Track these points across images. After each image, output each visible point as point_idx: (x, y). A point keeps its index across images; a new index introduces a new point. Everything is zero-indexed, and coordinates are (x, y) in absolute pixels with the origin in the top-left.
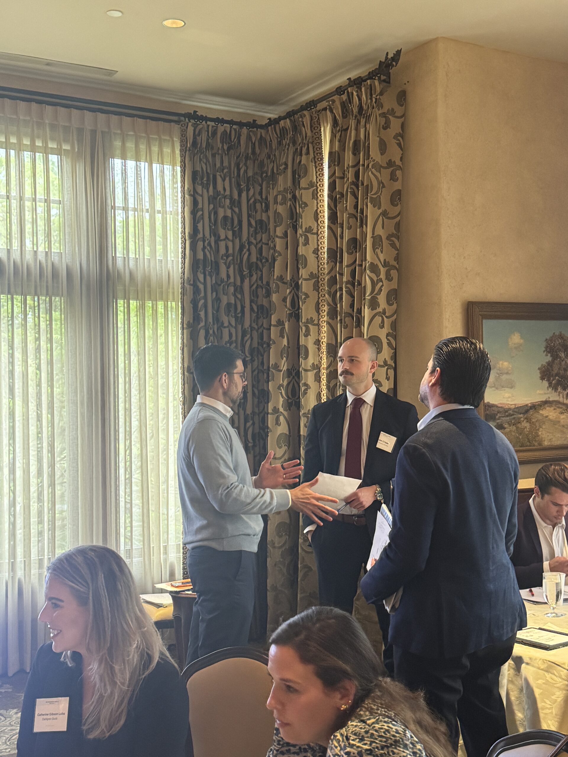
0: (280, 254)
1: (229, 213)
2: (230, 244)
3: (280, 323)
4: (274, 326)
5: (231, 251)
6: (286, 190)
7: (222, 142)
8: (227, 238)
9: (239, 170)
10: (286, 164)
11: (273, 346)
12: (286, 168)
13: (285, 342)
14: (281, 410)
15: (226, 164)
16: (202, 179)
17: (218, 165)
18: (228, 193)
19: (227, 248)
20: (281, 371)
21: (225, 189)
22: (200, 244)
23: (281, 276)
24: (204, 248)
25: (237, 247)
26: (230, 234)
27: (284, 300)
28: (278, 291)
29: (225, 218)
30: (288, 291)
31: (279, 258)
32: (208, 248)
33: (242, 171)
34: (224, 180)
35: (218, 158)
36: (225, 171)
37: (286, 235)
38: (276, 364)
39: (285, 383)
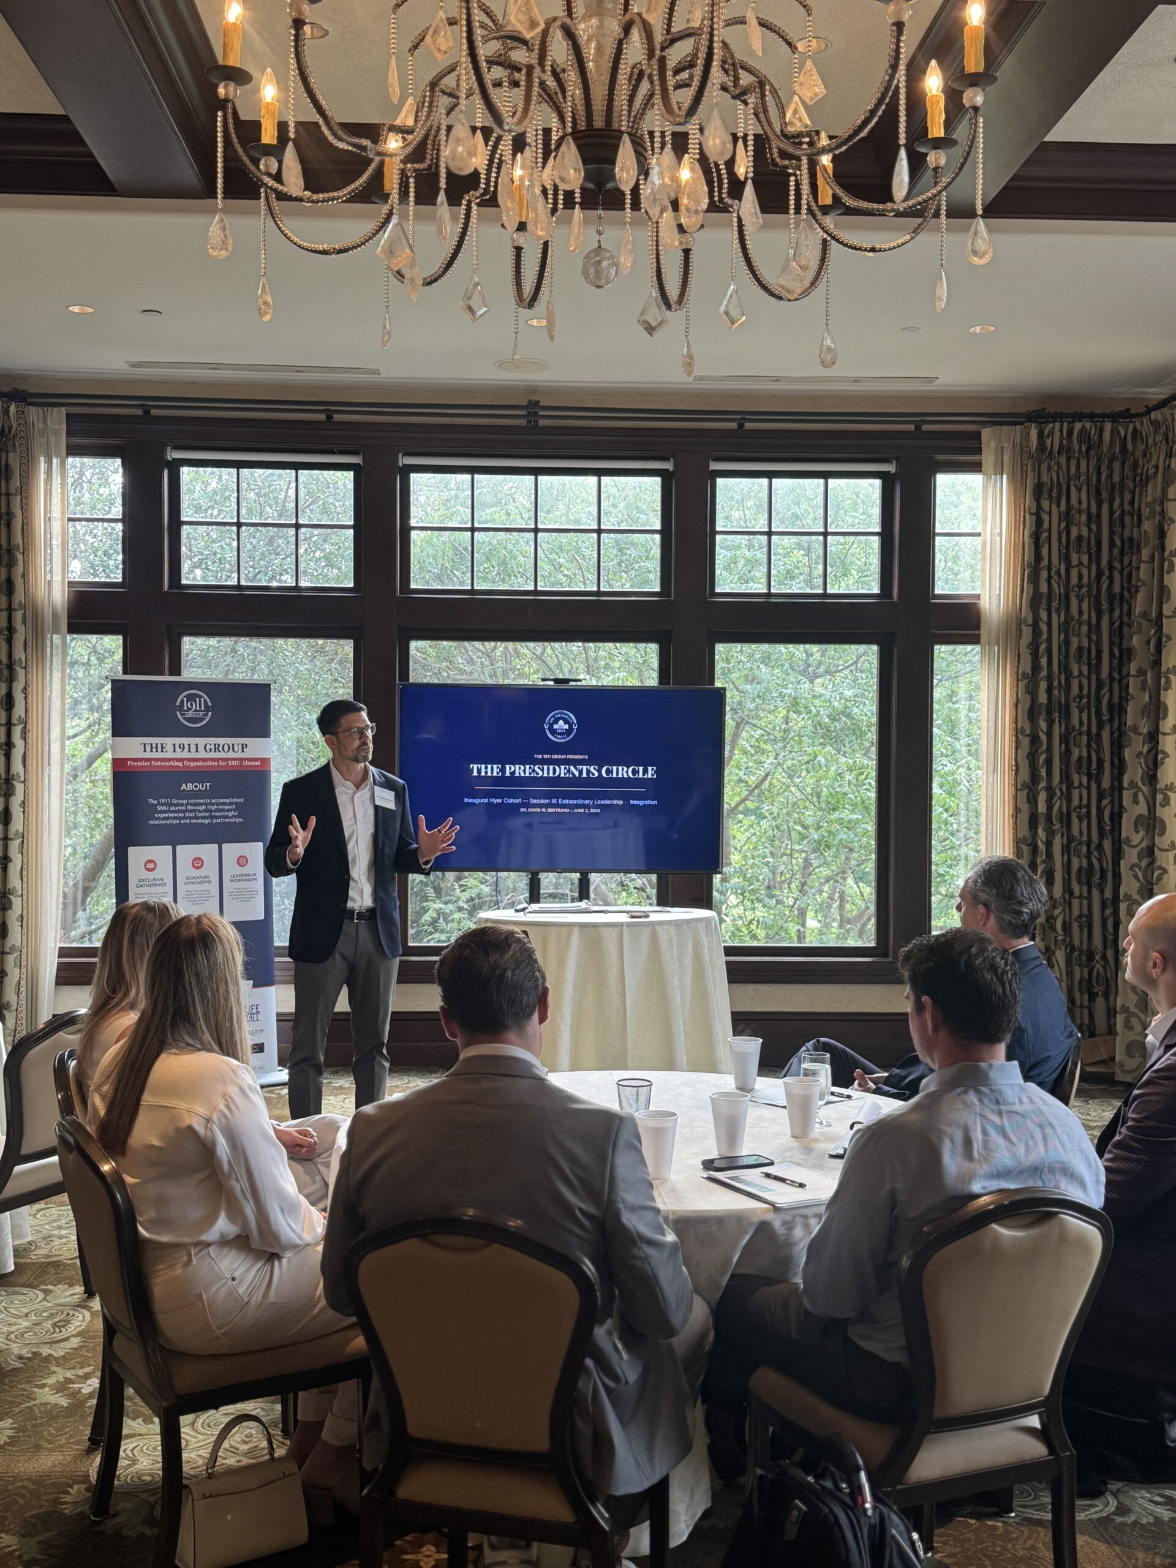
0: (1144, 584)
1: (1085, 532)
2: (1085, 572)
3: (1141, 672)
4: (1134, 676)
5: (1085, 580)
6: (1154, 500)
7: (1080, 443)
8: (1080, 563)
9: (1099, 474)
10: (1157, 467)
11: (1131, 703)
12: (1156, 473)
13: (1147, 698)
14: (1140, 784)
15: (1083, 469)
16: (1051, 491)
17: (1073, 471)
18: (1084, 505)
19: (1080, 577)
20: (1141, 734)
21: (1080, 502)
22: (1044, 574)
23: (1145, 612)
24: (1050, 578)
25: (1094, 574)
26: (1085, 559)
27: (1148, 643)
28: (1139, 631)
29: (1080, 538)
30: (1153, 632)
31: (1142, 589)
32: (1056, 578)
33: (1104, 476)
34: (1079, 490)
35: (1073, 463)
36: (1082, 478)
37: (1152, 558)
38: (1134, 725)
39: (1145, 750)
